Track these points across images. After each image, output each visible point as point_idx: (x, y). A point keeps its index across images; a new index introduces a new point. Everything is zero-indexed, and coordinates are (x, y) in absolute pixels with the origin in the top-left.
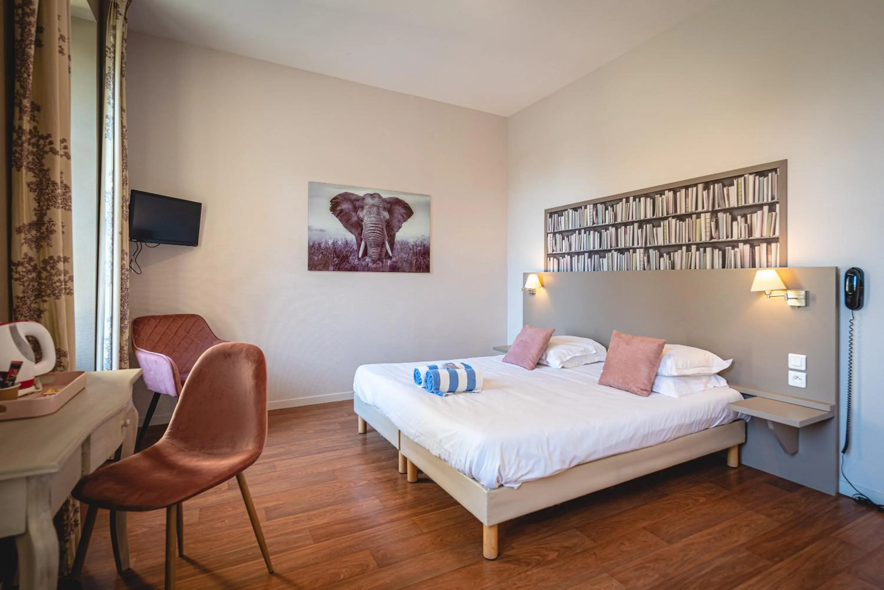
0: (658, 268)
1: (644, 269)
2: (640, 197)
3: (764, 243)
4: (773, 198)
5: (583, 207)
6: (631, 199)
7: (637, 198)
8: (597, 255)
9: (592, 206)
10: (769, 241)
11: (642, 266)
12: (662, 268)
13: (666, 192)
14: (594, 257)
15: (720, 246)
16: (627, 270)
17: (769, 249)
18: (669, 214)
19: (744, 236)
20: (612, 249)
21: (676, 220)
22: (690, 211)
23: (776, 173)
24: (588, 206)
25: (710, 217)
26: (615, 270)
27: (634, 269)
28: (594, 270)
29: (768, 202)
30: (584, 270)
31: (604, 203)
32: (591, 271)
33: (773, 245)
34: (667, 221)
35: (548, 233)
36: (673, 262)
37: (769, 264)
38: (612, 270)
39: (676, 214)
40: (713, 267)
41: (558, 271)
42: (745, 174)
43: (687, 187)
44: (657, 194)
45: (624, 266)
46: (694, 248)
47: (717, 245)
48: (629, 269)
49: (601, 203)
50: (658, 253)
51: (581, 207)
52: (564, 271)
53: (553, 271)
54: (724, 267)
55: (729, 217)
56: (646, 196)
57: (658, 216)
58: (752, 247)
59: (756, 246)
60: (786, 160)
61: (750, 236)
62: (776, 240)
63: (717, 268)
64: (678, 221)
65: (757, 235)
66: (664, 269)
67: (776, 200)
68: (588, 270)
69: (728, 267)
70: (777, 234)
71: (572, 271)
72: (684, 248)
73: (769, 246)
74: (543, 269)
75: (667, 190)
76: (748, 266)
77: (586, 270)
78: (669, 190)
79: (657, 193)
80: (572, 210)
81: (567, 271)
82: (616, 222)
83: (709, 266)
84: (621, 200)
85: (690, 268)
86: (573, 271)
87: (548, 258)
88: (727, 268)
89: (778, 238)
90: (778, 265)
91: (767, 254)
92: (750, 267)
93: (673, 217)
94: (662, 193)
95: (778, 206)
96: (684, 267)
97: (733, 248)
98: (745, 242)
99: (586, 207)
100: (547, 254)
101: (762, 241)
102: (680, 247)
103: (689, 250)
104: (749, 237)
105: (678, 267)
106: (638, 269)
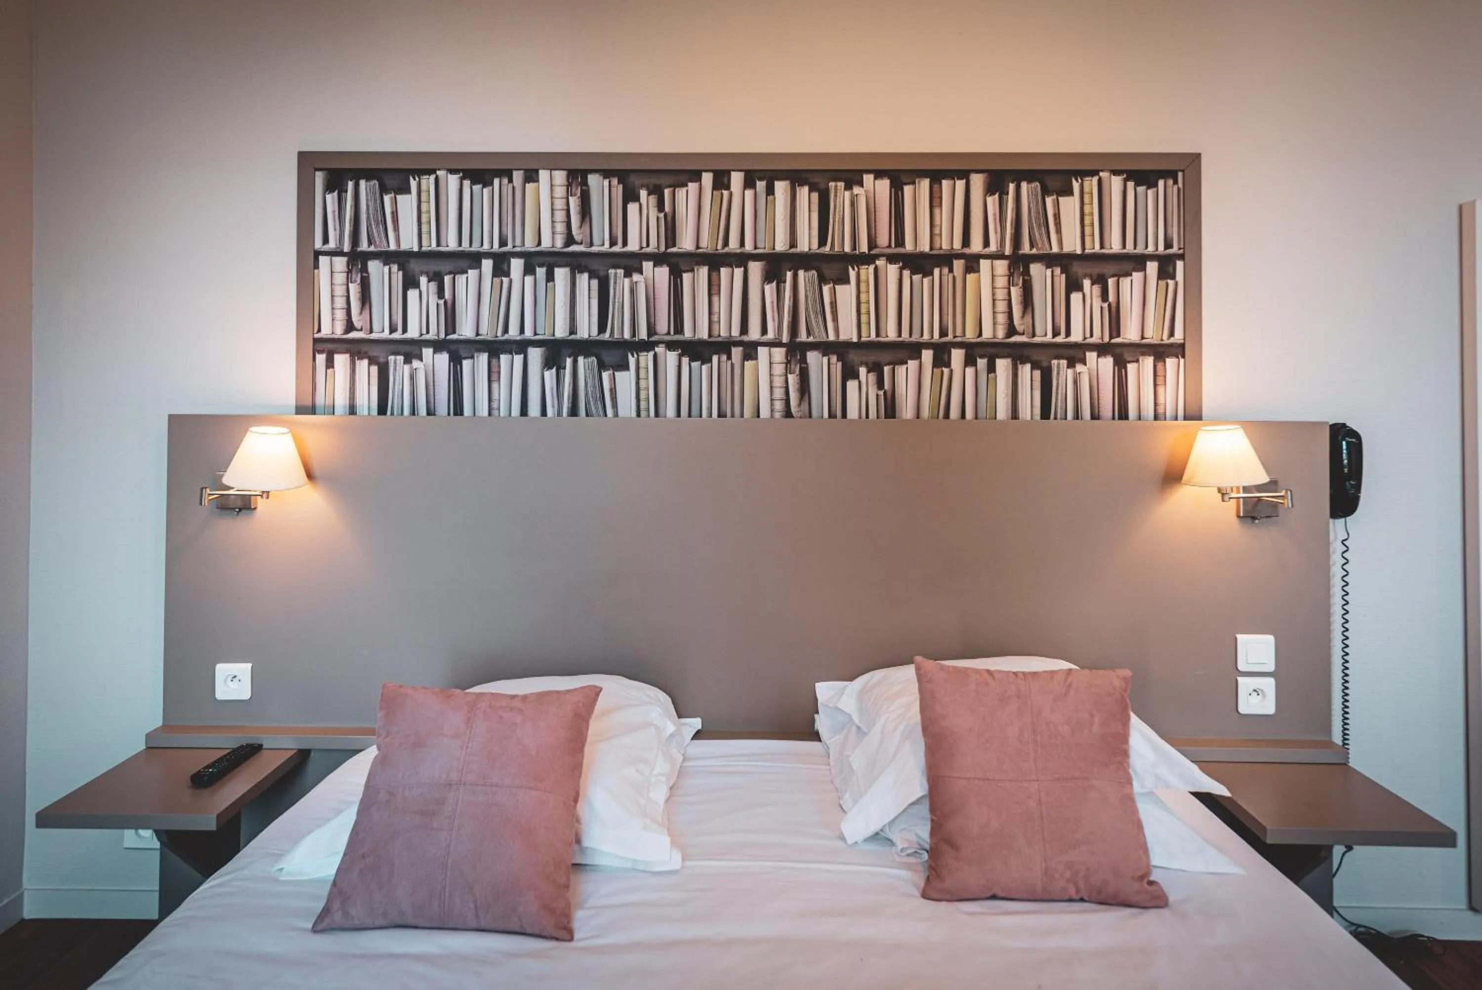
0: (839, 413)
1: (788, 414)
2: (771, 177)
3: (1150, 355)
4: (1168, 245)
5: (518, 176)
6: (737, 179)
7: (761, 179)
8: (586, 356)
9: (560, 177)
10: (1160, 352)
11: (779, 406)
12: (853, 412)
13: (868, 179)
14: (575, 362)
15: (1037, 355)
16: (721, 415)
17: (1160, 372)
18: (876, 247)
19: (1100, 334)
20: (654, 338)
21: (901, 269)
22: (945, 246)
23: (1176, 182)
24: (544, 175)
25: (1007, 272)
26: (671, 411)
27: (748, 412)
28: (574, 411)
29: (1157, 253)
30: (524, 412)
31: (622, 175)
32: (560, 414)
33: (1170, 362)
34: (871, 268)
35: (317, 254)
36: (889, 394)
37: (1161, 410)
38: (657, 414)
39: (900, 250)
40: (1015, 415)
41: (382, 409)
42: (1102, 171)
43: (936, 177)
44: (836, 180)
45: (708, 400)
46: (957, 356)
47: (1027, 352)
48: (729, 414)
49: (607, 174)
50: (840, 364)
51: (508, 174)
52: (413, 412)
53: (352, 410)
54: (1045, 413)
55: (1061, 280)
56: (797, 178)
57: (837, 249)
58: (1120, 364)
59: (1130, 362)
60: (1198, 156)
61: (1114, 334)
62: (1179, 350)
63: (1029, 418)
64: (906, 273)
65: (1130, 334)
66: (860, 417)
67: (1175, 250)
68: (544, 413)
69: (1059, 417)
70: (1179, 336)
71: (458, 410)
72: (927, 355)
73: (1160, 365)
74: (291, 401)
75: (868, 172)
76: (1110, 414)
77: (534, 409)
78: (879, 174)
79: (836, 175)
80: (457, 176)
81: (430, 412)
82: (671, 250)
83: (1003, 412)
84: (696, 176)
85: (947, 416)
86: (467, 410)
87: (321, 358)
88: (1055, 418)
89: (1182, 346)
90: (1181, 413)
91: (1155, 385)
92: (1114, 418)
93: (892, 259)
94: (852, 179)
95: (1180, 264)
96: (925, 412)
97: (1071, 365)
98: (1102, 349)
99: (531, 176)
100: (316, 341)
101: (1144, 350)
102: (913, 350)
103: (941, 360)
104: (1111, 338)
105: (907, 411)
106: (765, 412)
